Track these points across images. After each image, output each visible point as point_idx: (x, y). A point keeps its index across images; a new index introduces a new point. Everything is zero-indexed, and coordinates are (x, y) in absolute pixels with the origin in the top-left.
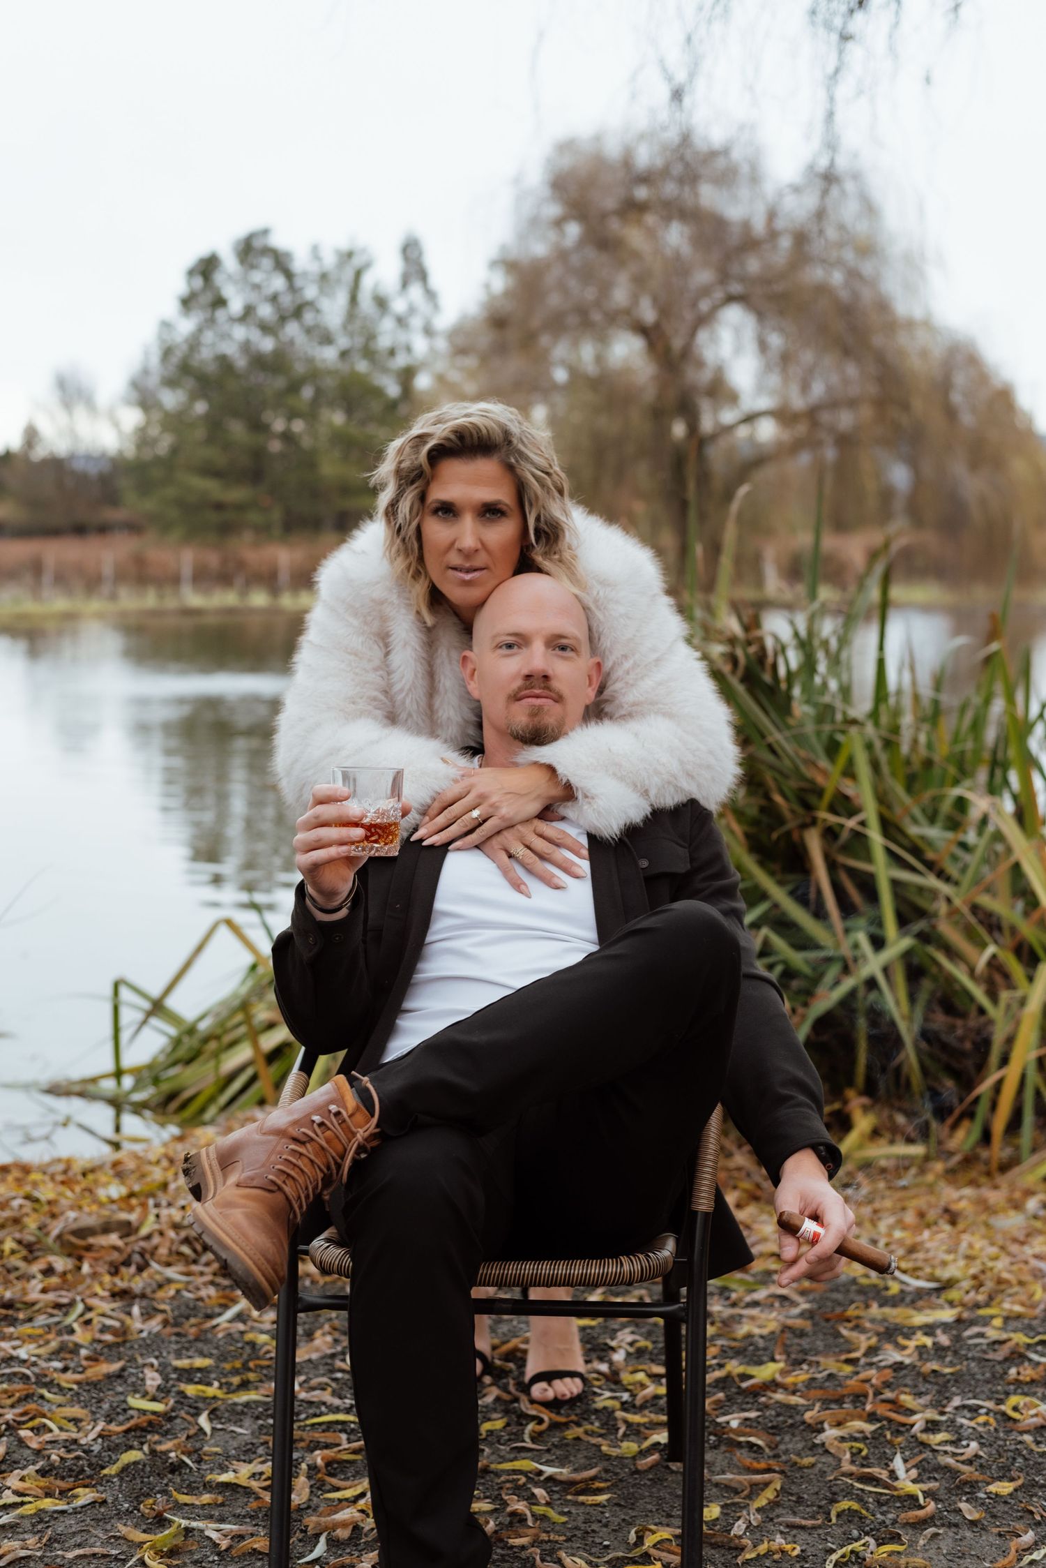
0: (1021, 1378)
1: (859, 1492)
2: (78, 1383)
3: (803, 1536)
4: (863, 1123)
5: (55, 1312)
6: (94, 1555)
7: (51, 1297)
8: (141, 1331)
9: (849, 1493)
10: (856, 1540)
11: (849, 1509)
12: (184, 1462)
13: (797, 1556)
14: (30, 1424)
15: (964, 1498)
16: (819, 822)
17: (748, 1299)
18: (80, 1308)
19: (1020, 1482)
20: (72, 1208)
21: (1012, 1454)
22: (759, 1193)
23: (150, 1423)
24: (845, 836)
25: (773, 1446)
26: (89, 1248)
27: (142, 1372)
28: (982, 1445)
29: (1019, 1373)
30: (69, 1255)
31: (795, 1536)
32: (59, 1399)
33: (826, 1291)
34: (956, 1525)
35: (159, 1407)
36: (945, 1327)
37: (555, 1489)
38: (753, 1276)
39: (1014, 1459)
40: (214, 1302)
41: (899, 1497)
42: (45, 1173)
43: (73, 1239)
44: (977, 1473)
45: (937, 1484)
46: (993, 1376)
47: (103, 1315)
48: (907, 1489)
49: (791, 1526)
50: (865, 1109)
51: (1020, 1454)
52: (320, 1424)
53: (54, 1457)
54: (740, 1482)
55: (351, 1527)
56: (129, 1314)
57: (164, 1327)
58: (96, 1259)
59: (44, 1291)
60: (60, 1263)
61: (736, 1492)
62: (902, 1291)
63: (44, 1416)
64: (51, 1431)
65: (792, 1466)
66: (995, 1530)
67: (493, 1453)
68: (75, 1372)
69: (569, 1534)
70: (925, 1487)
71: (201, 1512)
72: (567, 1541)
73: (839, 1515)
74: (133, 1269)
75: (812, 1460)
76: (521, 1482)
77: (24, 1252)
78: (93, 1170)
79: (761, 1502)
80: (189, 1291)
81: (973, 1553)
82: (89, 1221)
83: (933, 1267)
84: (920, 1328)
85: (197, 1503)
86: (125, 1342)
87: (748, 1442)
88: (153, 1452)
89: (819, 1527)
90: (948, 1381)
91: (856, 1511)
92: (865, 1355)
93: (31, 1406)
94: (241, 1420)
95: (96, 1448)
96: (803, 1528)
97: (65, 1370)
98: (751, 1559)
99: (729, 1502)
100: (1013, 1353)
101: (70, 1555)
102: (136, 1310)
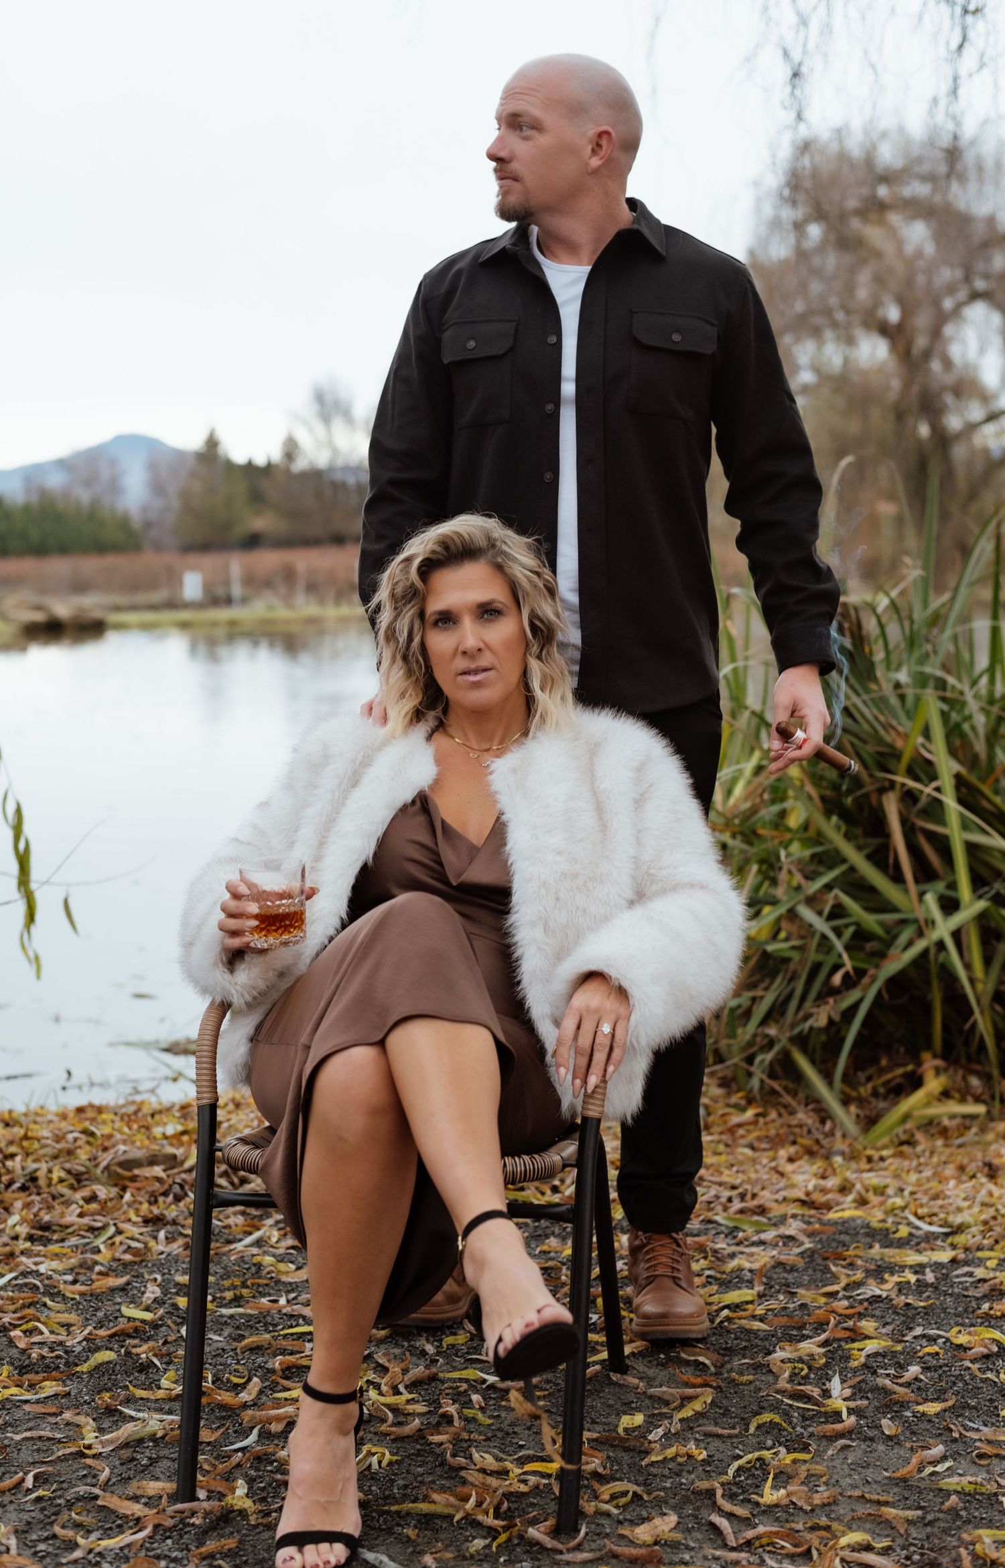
0: (992, 1312)
1: (787, 1407)
2: (82, 1294)
3: (717, 1443)
4: (933, 1084)
5: (88, 1234)
6: (40, 1438)
7: (86, 1220)
8: (162, 1253)
9: (776, 1407)
10: (768, 1449)
11: (771, 1421)
12: (153, 1363)
13: (703, 1460)
14: (24, 1327)
15: (889, 1416)
16: (898, 787)
17: (755, 1238)
18: (112, 1230)
19: (950, 1403)
20: (124, 1142)
21: (954, 1379)
22: (816, 1148)
23: (136, 1330)
24: (923, 800)
25: (718, 1364)
26: (134, 1179)
27: (145, 1286)
28: (926, 1369)
29: (991, 1309)
30: (116, 1185)
31: (708, 1443)
32: (60, 1306)
33: (834, 1234)
34: (872, 1439)
35: (148, 1316)
36: (937, 1266)
37: (493, 1396)
38: (769, 1219)
39: (954, 1383)
40: (239, 1229)
41: (826, 1413)
42: (116, 1114)
43: (119, 1170)
44: (912, 1395)
45: (865, 1402)
46: (966, 1310)
47: (132, 1239)
48: (834, 1406)
49: (708, 1435)
50: (938, 1071)
51: (963, 1380)
52: (292, 1334)
53: (34, 1355)
54: (672, 1394)
55: (285, 1422)
56: (155, 1238)
57: (185, 1250)
58: (139, 1189)
59: (81, 1215)
60: (102, 1192)
61: (667, 1403)
62: (911, 1235)
63: (39, 1320)
64: (42, 1333)
65: (729, 1383)
66: (908, 1445)
67: (447, 1363)
68: (83, 1284)
69: (490, 1435)
70: (852, 1404)
71: (153, 1405)
72: (485, 1440)
73: (759, 1427)
74: (170, 1198)
75: (751, 1377)
76: (462, 1389)
77: (73, 1181)
78: (160, 1112)
79: (687, 1412)
80: (220, 1220)
81: (878, 1463)
82: (137, 1154)
83: (947, 1213)
84: (911, 1267)
85: (153, 1398)
86: (142, 1261)
87: (696, 1360)
88: (128, 1354)
89: (736, 1436)
90: (919, 1313)
91: (778, 1424)
92: (845, 1289)
93: (31, 1311)
94: (222, 1330)
95: (78, 1349)
96: (719, 1436)
97: (75, 1282)
98: (657, 1462)
99: (656, 1412)
100: (992, 1290)
101: (18, 1437)
102: (162, 1235)
